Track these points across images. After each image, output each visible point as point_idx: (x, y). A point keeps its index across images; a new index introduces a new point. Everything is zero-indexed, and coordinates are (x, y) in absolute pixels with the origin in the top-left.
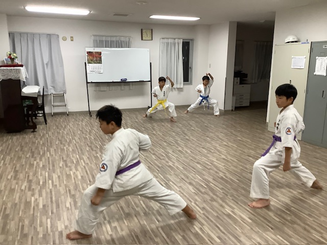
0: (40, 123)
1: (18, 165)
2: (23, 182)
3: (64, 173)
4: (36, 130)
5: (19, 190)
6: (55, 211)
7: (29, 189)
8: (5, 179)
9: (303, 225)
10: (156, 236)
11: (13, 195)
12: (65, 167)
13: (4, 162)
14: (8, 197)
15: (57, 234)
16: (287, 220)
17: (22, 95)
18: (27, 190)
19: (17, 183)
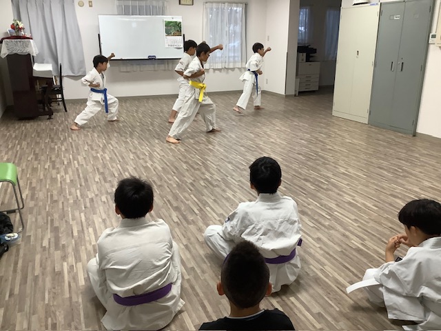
0: (58, 111)
1: (37, 149)
2: (45, 162)
3: (90, 155)
4: (53, 117)
5: (42, 169)
6: (83, 184)
7: (54, 168)
8: (26, 160)
9: (337, 191)
10: (188, 200)
11: (37, 173)
12: (90, 150)
13: (21, 146)
14: (32, 174)
15: (87, 200)
16: (322, 188)
17: (34, 75)
18: (51, 169)
19: (39, 164)
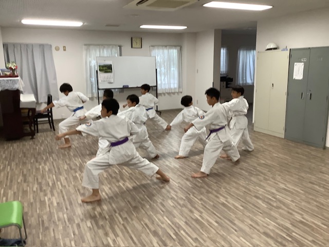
0: (38, 131)
1: (25, 170)
2: (33, 184)
3: (70, 175)
6: (69, 207)
8: (16, 183)
11: (27, 196)
12: (70, 170)
18: (39, 191)
19: (28, 186)
